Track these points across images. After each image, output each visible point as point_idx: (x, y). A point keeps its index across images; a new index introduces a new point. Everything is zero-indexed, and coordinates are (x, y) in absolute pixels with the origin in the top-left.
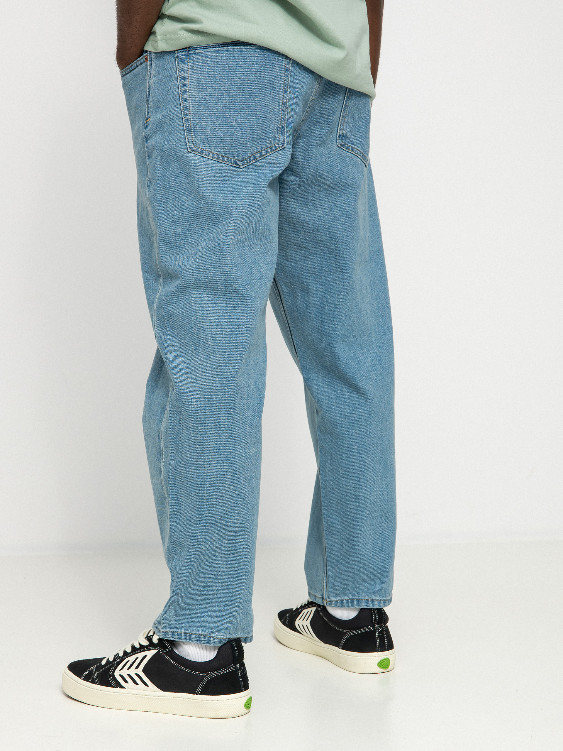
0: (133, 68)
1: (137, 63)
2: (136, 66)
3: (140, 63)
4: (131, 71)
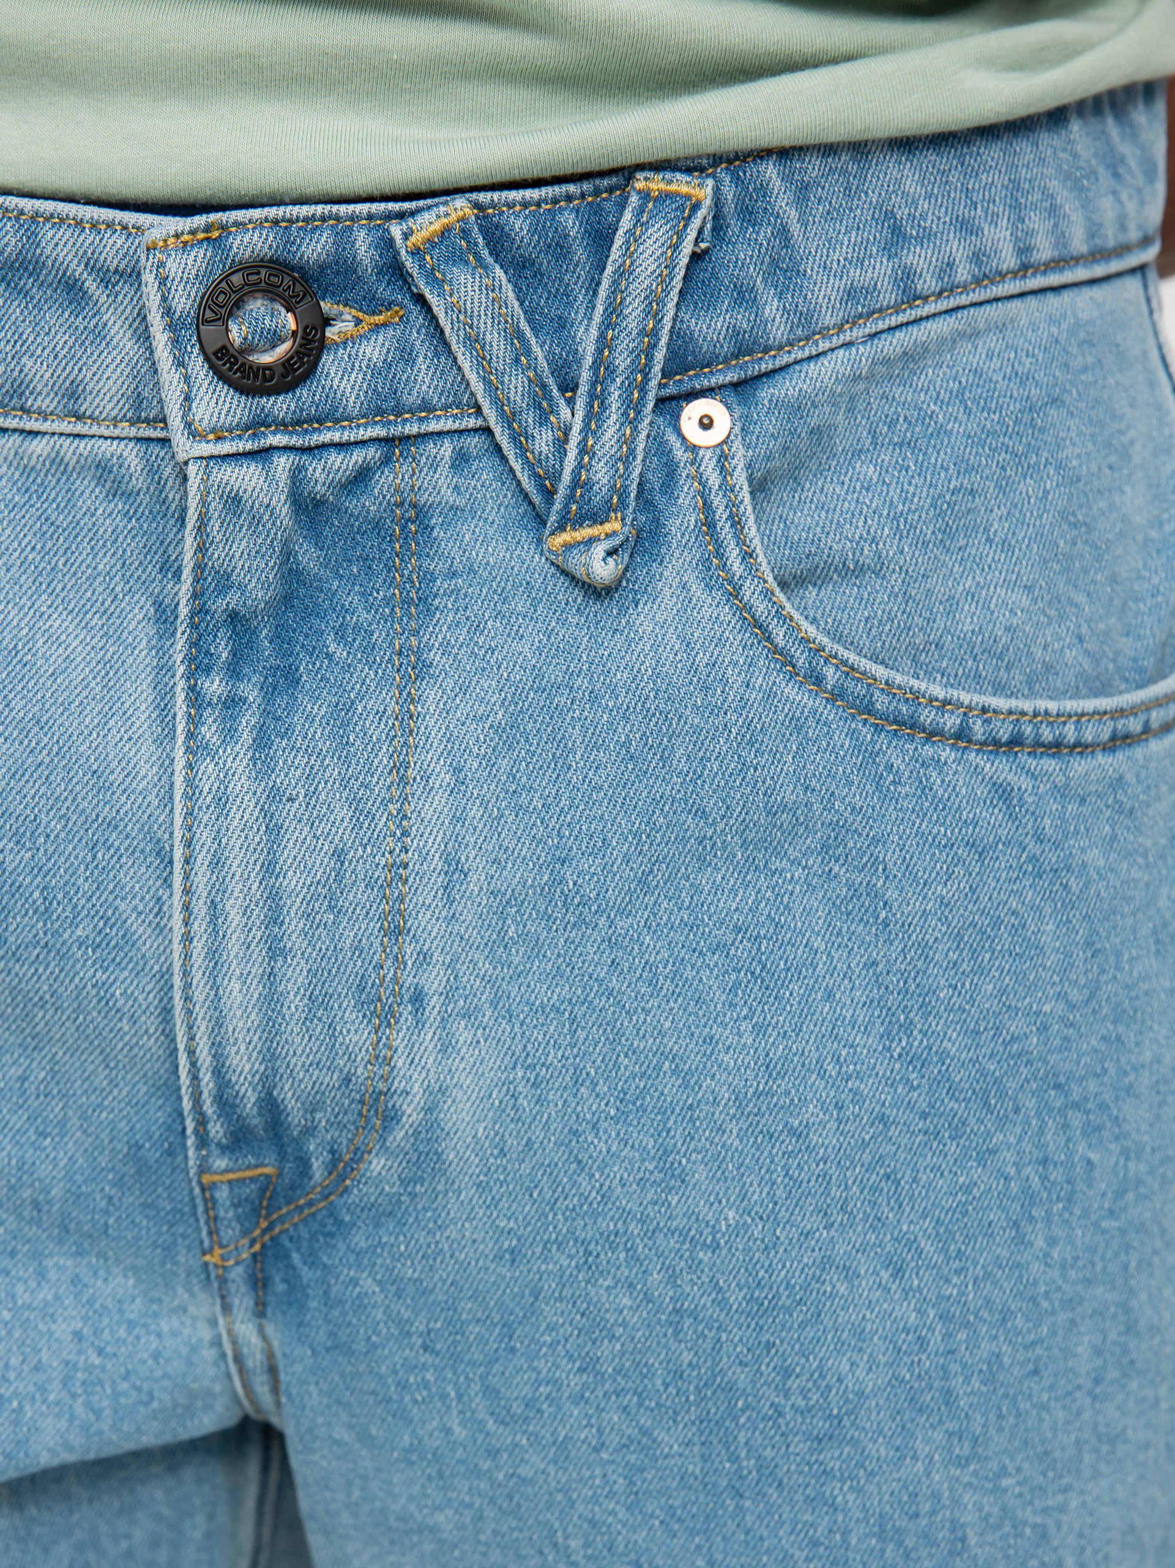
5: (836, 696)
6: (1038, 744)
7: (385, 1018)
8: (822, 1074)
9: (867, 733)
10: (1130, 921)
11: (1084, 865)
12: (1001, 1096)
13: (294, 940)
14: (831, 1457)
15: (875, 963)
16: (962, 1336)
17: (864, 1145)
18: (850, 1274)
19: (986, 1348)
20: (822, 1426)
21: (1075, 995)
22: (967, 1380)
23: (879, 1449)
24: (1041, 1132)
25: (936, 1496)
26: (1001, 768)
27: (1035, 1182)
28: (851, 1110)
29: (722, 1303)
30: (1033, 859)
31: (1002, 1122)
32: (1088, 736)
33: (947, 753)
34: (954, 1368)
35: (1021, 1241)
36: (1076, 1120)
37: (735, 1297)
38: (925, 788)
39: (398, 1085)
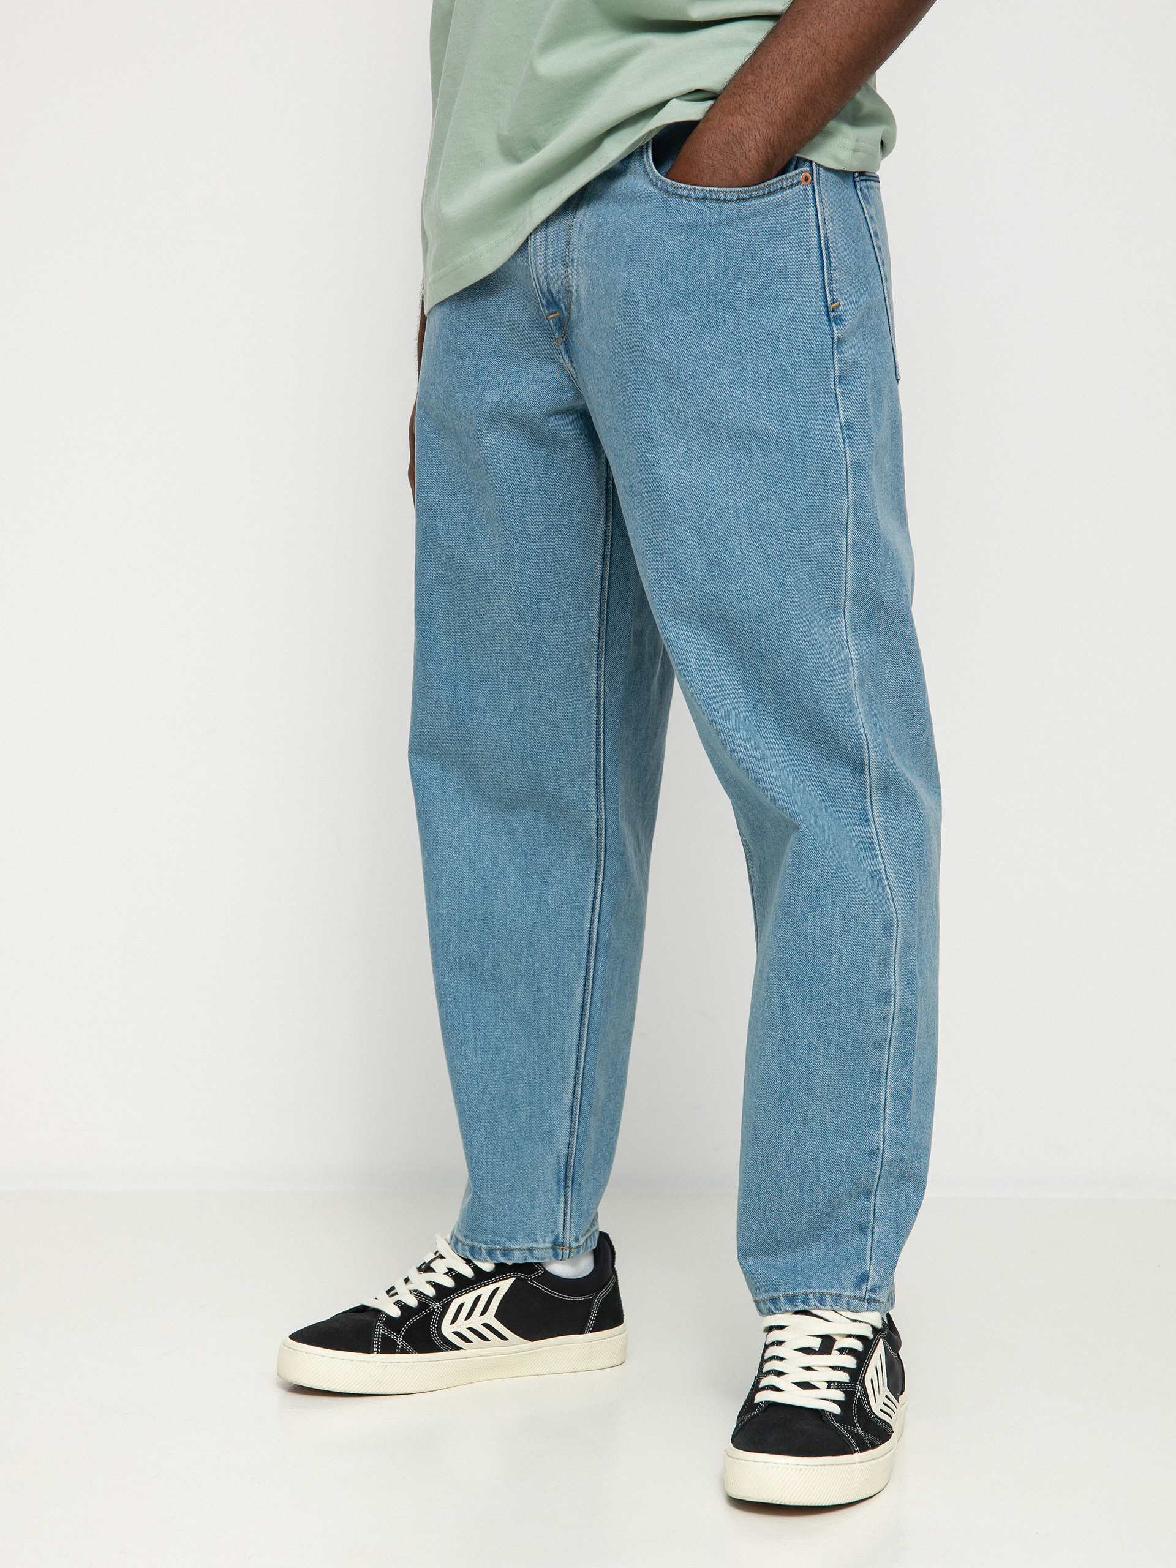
0: (772, 190)
1: (785, 182)
2: (779, 187)
3: (790, 184)
4: (764, 195)
5: (660, 189)
6: (712, 199)
7: (566, 266)
8: (643, 287)
9: (666, 197)
10: (741, 250)
11: (725, 233)
12: (694, 296)
13: (550, 246)
14: (650, 395)
15: (660, 258)
16: (683, 363)
17: (654, 308)
18: (650, 344)
19: (691, 368)
20: (647, 387)
21: (720, 269)
22: (685, 376)
23: (662, 393)
24: (708, 307)
25: (678, 409)
26: (699, 205)
27: (705, 321)
28: (649, 297)
29: (622, 349)
30: (708, 231)
31: (694, 304)
32: (729, 197)
33: (685, 201)
34: (681, 372)
35: (700, 337)
36: (720, 306)
37: (625, 347)
38: (678, 210)
39: (571, 284)
